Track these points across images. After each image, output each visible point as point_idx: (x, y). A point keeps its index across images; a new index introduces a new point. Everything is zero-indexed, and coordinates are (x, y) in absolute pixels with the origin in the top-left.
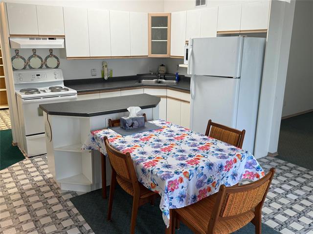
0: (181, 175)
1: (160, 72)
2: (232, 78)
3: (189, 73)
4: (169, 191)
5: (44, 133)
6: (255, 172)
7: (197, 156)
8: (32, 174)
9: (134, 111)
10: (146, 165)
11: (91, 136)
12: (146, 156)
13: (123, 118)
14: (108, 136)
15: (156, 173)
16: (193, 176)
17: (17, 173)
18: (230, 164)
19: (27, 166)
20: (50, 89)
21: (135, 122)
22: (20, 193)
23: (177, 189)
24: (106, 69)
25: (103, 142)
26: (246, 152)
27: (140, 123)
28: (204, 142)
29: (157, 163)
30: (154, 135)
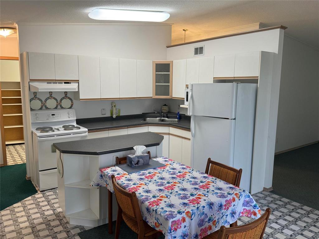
0: (184, 215)
1: (163, 111)
2: (228, 119)
3: (189, 113)
4: (172, 231)
5: (56, 168)
6: (252, 210)
7: (198, 195)
8: (44, 208)
9: (140, 150)
10: (150, 205)
11: (100, 173)
12: (151, 195)
13: (129, 156)
14: (115, 173)
15: (160, 213)
16: (195, 216)
17: (29, 207)
18: (229, 203)
19: (39, 200)
20: (63, 127)
21: (141, 160)
22: (31, 227)
23: (180, 228)
24: (114, 109)
25: (110, 180)
26: (244, 191)
27: (145, 161)
28: (204, 180)
29: (160, 202)
30: (158, 173)
